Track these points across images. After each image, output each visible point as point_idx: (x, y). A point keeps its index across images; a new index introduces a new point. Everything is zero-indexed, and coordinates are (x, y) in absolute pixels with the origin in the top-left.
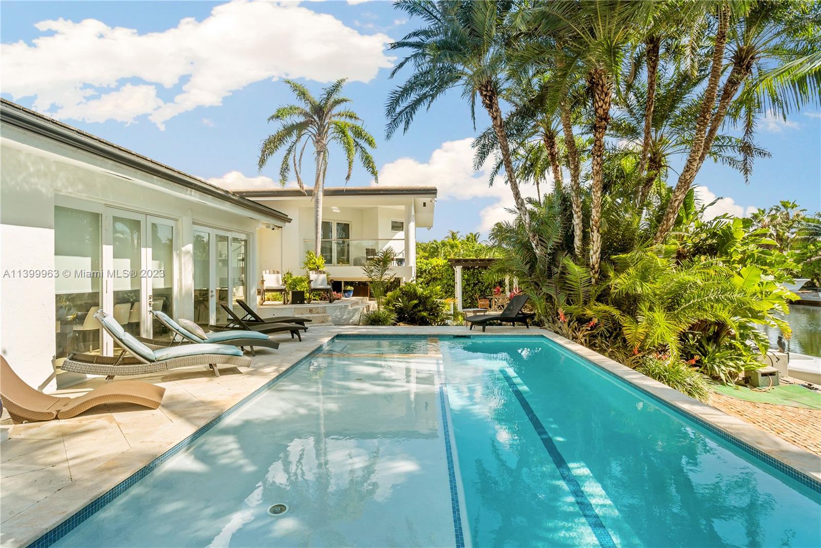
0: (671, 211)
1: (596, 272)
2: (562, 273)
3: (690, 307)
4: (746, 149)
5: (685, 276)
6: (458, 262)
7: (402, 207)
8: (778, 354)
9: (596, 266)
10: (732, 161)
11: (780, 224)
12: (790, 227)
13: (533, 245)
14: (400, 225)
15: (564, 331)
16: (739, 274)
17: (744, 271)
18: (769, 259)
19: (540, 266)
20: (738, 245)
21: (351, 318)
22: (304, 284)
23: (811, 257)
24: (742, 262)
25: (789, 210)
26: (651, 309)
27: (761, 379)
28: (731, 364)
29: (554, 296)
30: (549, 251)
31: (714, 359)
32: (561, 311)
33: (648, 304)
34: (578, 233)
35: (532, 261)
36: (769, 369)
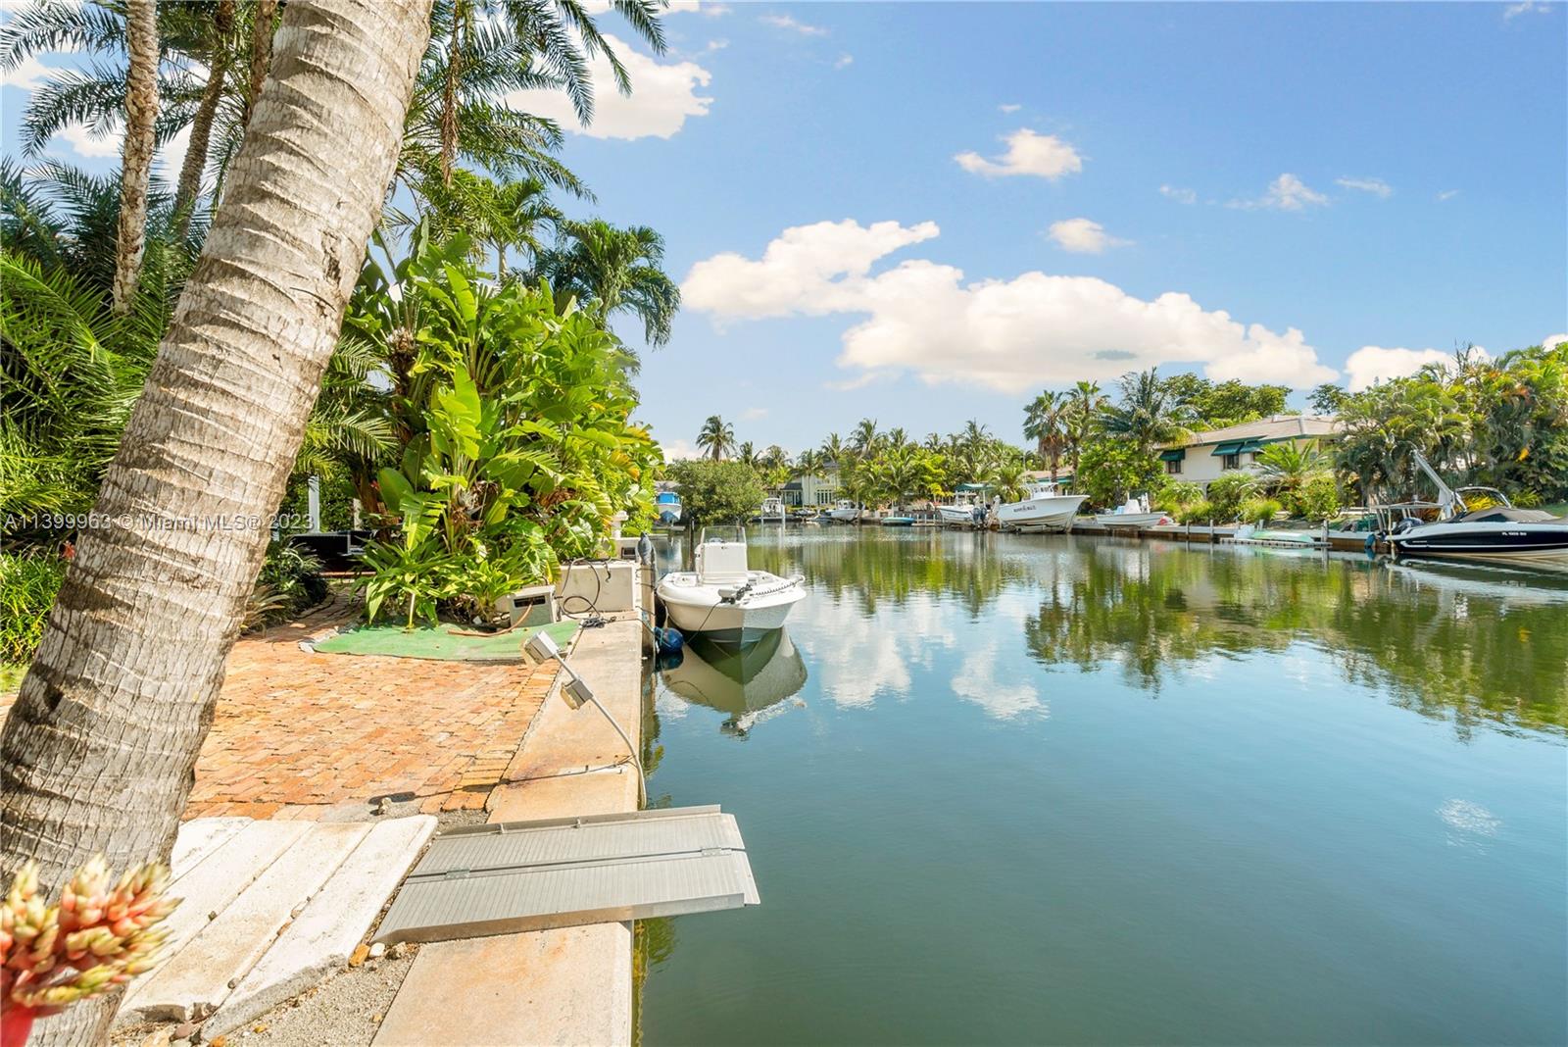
12: (1085, 421)
25: (1089, 395)
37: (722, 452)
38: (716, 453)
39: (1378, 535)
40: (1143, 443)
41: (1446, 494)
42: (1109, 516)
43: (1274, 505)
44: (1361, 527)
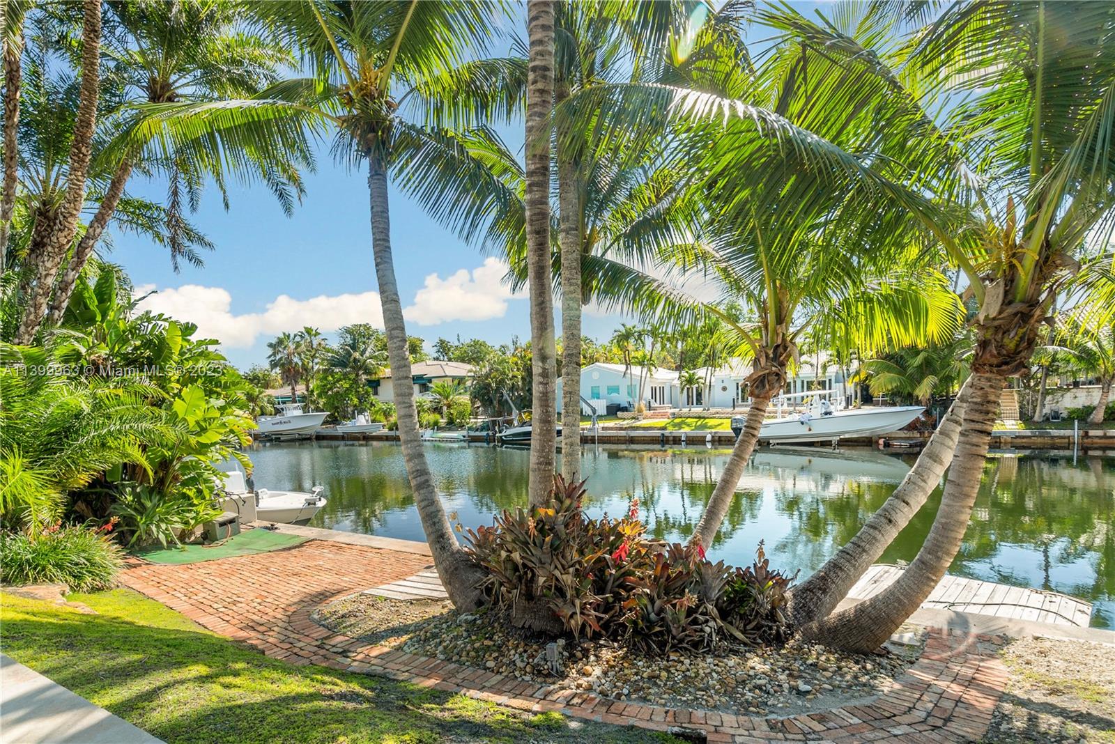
0: (41, 291)
11: (304, 353)
12: (313, 357)
16: (180, 397)
17: (186, 393)
23: (330, 389)
25: (313, 338)
27: (218, 530)
28: (176, 518)
31: (153, 517)
36: (227, 516)
39: (491, 433)
40: (357, 375)
41: (515, 412)
42: (346, 427)
43: (438, 416)
44: (482, 429)
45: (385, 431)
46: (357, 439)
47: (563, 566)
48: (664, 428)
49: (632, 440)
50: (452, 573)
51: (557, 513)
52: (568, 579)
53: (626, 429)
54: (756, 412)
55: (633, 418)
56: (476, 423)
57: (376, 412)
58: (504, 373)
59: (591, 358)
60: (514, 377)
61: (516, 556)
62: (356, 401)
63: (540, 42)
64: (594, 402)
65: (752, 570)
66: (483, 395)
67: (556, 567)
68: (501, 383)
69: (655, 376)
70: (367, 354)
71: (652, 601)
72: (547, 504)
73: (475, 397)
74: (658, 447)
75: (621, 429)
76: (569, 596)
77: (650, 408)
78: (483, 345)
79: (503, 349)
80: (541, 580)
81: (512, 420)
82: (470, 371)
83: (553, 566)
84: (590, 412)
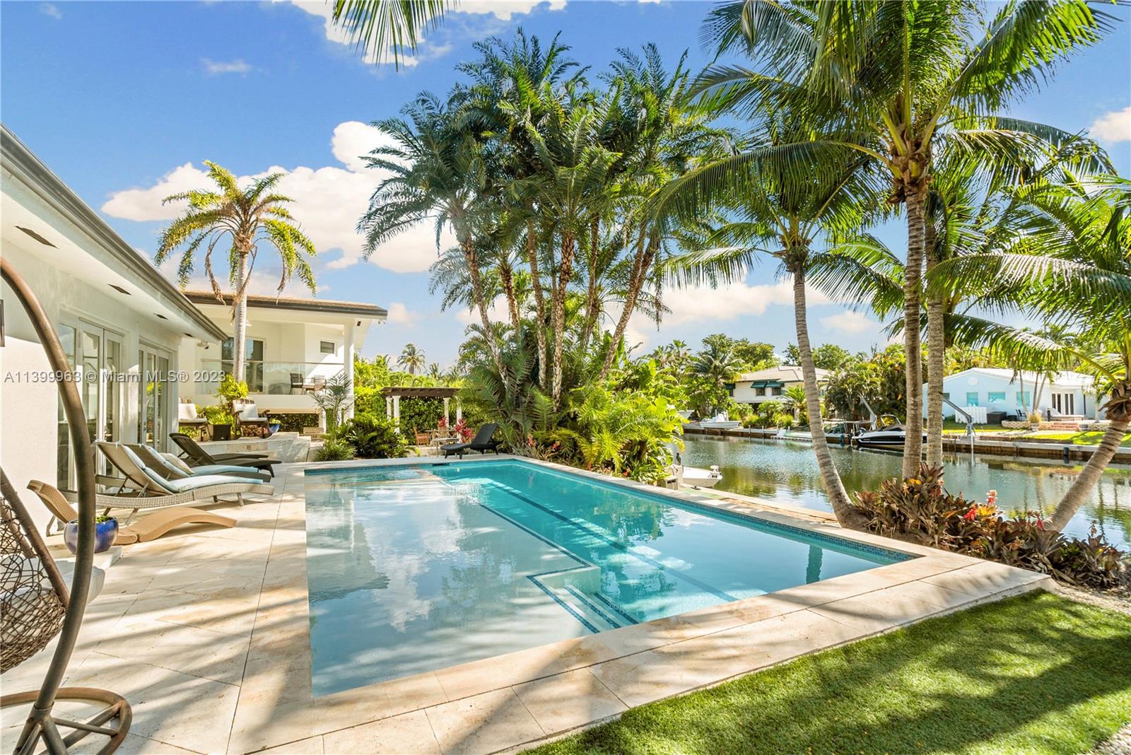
1: (557, 402)
2: (530, 402)
3: (625, 429)
4: (658, 304)
5: (621, 406)
6: (395, 391)
7: (341, 327)
8: (677, 466)
9: (558, 396)
10: (648, 311)
11: (674, 361)
12: (681, 364)
13: (502, 376)
14: (331, 346)
15: (533, 454)
16: (653, 403)
17: (656, 401)
18: (672, 392)
19: (508, 396)
20: (653, 380)
21: (296, 455)
22: (219, 416)
23: (694, 391)
24: (655, 394)
25: (680, 349)
26: (600, 432)
28: (649, 474)
29: (521, 423)
30: (518, 382)
31: (638, 473)
32: (530, 436)
33: (598, 427)
34: (542, 366)
35: (501, 391)
36: (671, 478)
37: (416, 369)
38: (412, 370)
39: (846, 435)
40: (717, 380)
41: (873, 417)
42: (707, 423)
43: (790, 417)
44: (837, 431)
45: (741, 429)
46: (716, 433)
47: (926, 514)
48: (1070, 442)
49: (1021, 452)
50: (847, 516)
51: (922, 483)
52: (930, 522)
53: (1012, 440)
54: (1114, 432)
55: (1024, 428)
56: (830, 425)
57: (733, 411)
58: (862, 379)
59: (968, 362)
60: (872, 383)
61: (894, 506)
62: (715, 401)
63: (915, 237)
64: (970, 410)
65: (1087, 542)
66: (839, 400)
67: (921, 515)
68: (858, 389)
69: (1056, 382)
70: (726, 362)
71: (992, 543)
72: (916, 478)
73: (830, 401)
74: (1061, 462)
75: (1006, 439)
76: (930, 532)
77: (1049, 418)
78: (837, 349)
79: (861, 356)
80: (911, 521)
81: (870, 424)
82: (825, 377)
83: (919, 514)
84: (965, 421)
